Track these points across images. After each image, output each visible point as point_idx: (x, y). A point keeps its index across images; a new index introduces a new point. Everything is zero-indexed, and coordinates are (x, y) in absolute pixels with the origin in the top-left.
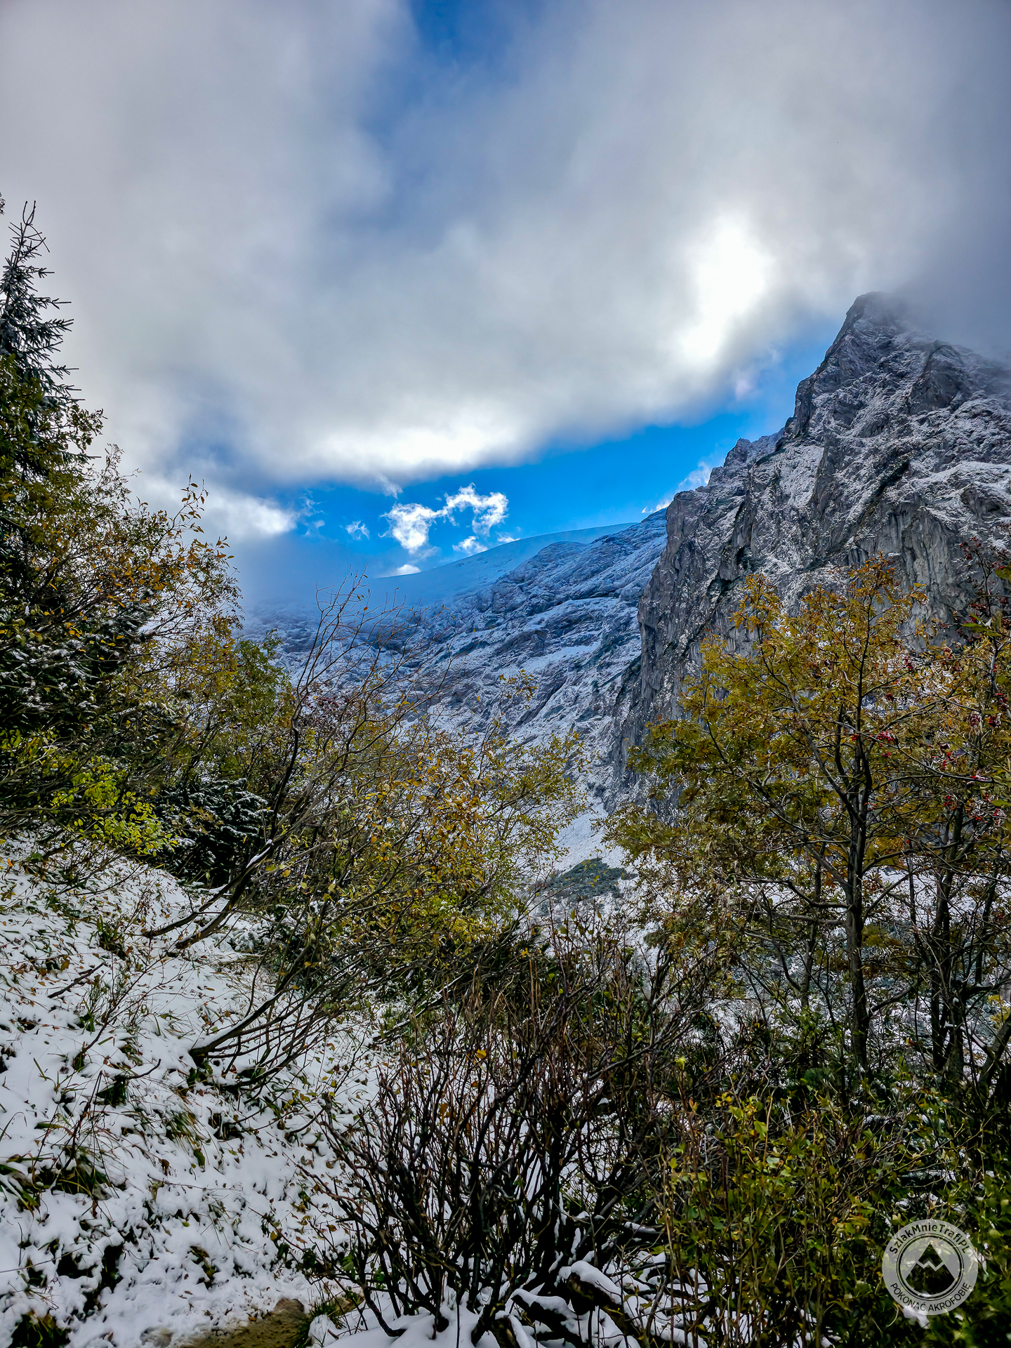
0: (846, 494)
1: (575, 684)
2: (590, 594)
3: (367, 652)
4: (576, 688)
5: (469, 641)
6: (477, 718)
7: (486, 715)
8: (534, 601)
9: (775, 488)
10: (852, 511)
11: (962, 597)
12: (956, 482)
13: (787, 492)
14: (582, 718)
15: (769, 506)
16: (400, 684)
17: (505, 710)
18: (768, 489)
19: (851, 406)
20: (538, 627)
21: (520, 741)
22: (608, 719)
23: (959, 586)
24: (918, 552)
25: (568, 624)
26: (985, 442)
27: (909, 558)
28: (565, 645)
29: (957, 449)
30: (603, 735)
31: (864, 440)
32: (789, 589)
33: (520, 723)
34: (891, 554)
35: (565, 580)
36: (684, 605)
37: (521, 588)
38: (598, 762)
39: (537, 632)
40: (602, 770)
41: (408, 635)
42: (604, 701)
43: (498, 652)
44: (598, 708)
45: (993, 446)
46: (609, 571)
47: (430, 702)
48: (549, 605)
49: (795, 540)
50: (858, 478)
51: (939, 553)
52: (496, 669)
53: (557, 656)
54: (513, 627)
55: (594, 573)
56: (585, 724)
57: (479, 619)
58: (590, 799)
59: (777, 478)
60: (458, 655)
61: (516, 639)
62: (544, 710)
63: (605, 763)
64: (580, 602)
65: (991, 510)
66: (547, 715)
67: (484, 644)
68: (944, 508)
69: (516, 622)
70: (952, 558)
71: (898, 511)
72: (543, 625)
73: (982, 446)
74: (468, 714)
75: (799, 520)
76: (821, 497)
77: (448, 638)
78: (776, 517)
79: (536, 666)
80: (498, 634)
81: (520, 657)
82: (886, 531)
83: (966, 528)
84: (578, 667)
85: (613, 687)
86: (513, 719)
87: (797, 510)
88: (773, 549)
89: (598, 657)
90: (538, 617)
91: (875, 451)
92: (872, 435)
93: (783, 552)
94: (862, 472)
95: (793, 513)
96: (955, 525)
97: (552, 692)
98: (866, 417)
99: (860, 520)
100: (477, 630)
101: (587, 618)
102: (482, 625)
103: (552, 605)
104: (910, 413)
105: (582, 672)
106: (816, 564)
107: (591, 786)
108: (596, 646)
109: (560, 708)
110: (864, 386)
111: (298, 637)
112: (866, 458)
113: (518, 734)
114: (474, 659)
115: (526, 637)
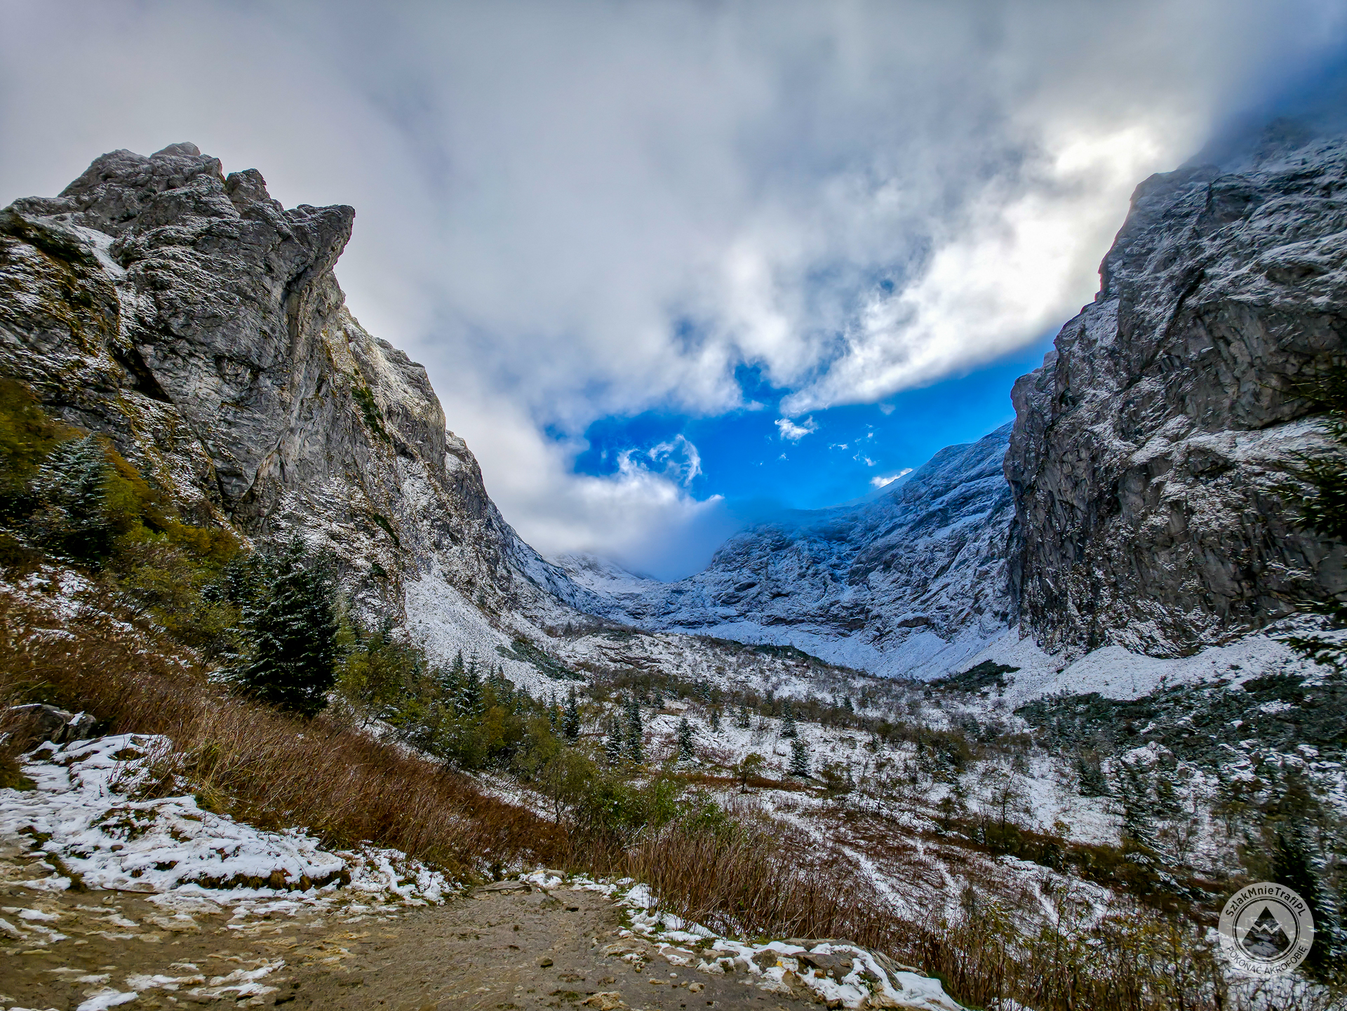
0: (1147, 319)
1: (975, 541)
2: (979, 476)
3: (823, 545)
4: (977, 544)
5: (891, 525)
6: (904, 577)
7: (910, 573)
8: (935, 489)
9: (1082, 339)
10: (1157, 330)
11: (1292, 360)
12: (1259, 269)
13: (1094, 337)
14: (982, 564)
15: (1080, 354)
16: (850, 562)
17: (924, 569)
18: (1077, 342)
19: (1141, 255)
20: (941, 506)
21: (937, 589)
22: (1003, 561)
23: (1284, 350)
24: (1230, 338)
25: (965, 500)
26: (1288, 229)
27: (1222, 345)
28: (964, 516)
29: (1256, 245)
30: (1000, 573)
31: (1158, 275)
32: (1111, 409)
33: (936, 576)
34: (1204, 350)
35: (958, 469)
36: (1033, 454)
37: (924, 483)
38: (999, 594)
39: (940, 510)
40: (1004, 599)
41: (850, 530)
42: (998, 548)
43: (912, 529)
44: (993, 555)
45: (1299, 229)
46: (992, 457)
47: (869, 570)
48: (947, 489)
49: (1108, 371)
50: (1159, 304)
51: (1254, 330)
52: (912, 541)
53: (958, 525)
54: (921, 510)
55: (979, 461)
56: (985, 567)
57: (897, 510)
58: (997, 623)
59: (1083, 331)
60: (883, 536)
61: (924, 517)
62: (954, 564)
63: (1005, 594)
64: (972, 483)
65: (1303, 276)
66: (956, 567)
67: (901, 525)
68: (1248, 291)
69: (922, 506)
70: (1268, 329)
71: (1202, 312)
72: (944, 504)
73: (1285, 233)
74: (897, 575)
75: (1110, 355)
76: (1125, 330)
77: (878, 526)
78: (1089, 360)
79: (943, 533)
80: (910, 517)
81: (930, 530)
82: (1194, 332)
83: (1277, 299)
84: (976, 528)
85: (1003, 537)
86: (930, 574)
87: (1106, 348)
88: (1090, 384)
89: (991, 518)
90: (940, 500)
91: (1171, 278)
92: (1165, 268)
93: (1099, 383)
94: (1162, 298)
95: (1103, 351)
96: (1265, 300)
97: (959, 550)
98: (1156, 257)
99: (1167, 334)
100: (896, 517)
101: (979, 493)
102: (900, 513)
103: (951, 489)
104: (1199, 237)
105: (979, 531)
106: (1133, 381)
107: (996, 614)
108: (989, 511)
109: (966, 560)
110: (1149, 236)
111: (778, 541)
112: (1163, 286)
113: (936, 584)
114: (894, 537)
115: (932, 514)
